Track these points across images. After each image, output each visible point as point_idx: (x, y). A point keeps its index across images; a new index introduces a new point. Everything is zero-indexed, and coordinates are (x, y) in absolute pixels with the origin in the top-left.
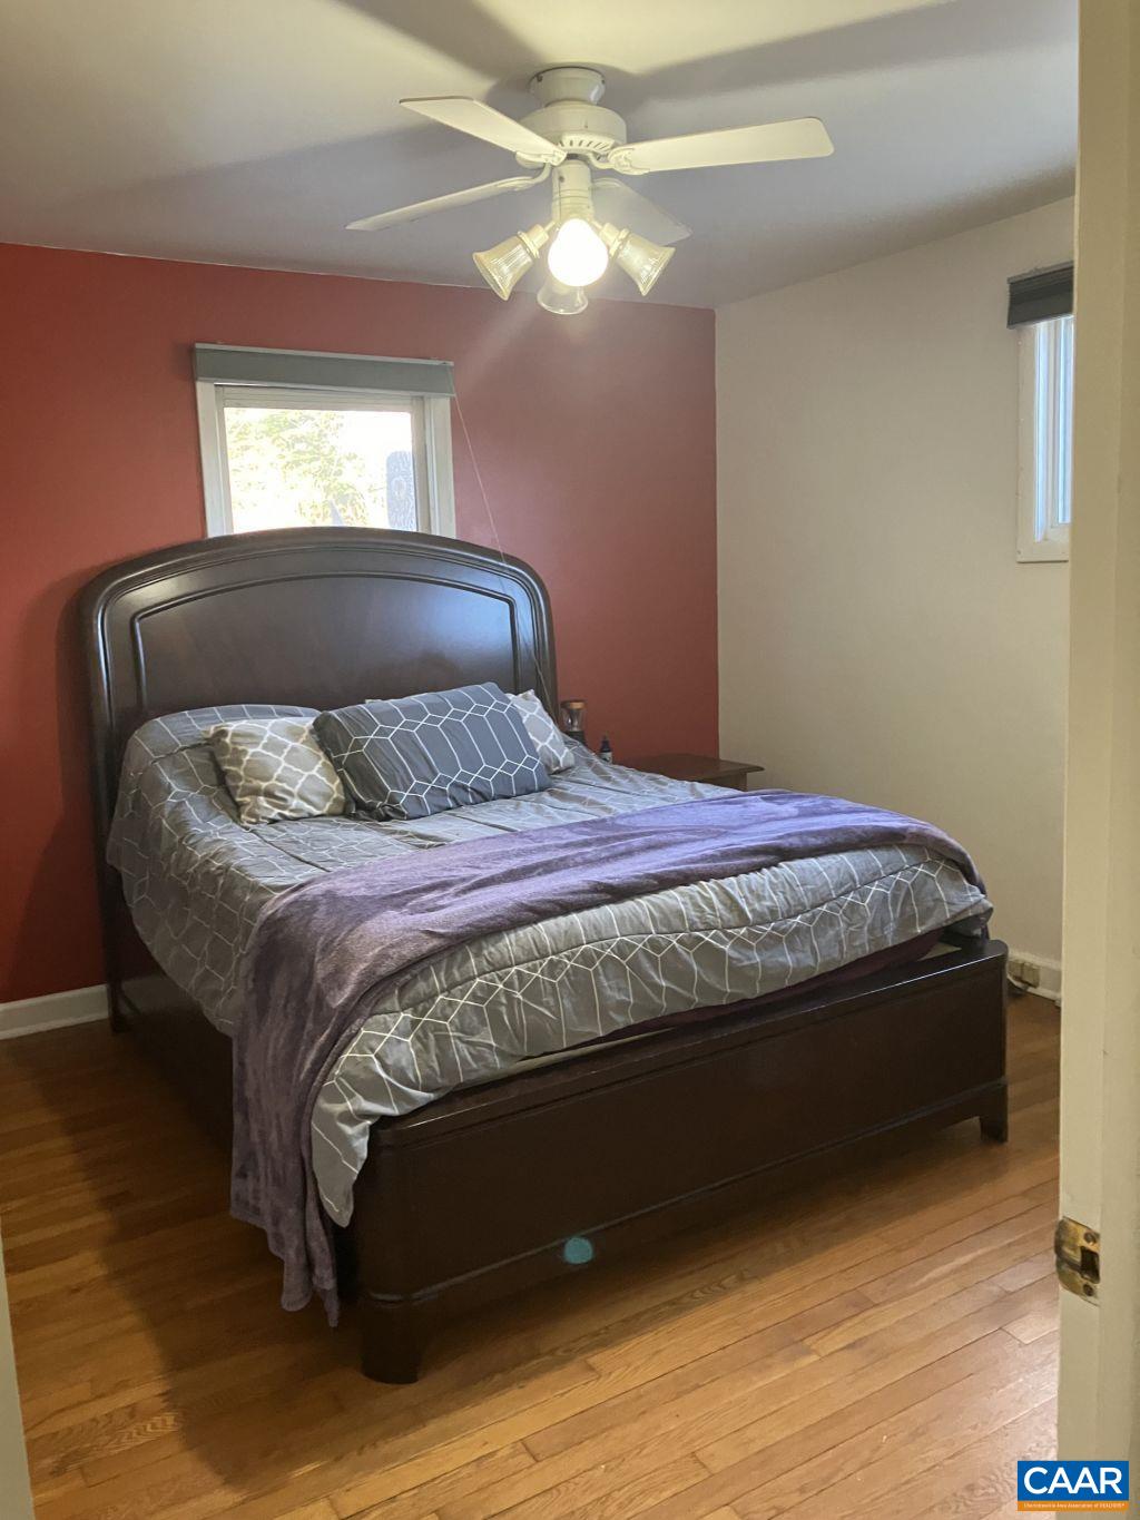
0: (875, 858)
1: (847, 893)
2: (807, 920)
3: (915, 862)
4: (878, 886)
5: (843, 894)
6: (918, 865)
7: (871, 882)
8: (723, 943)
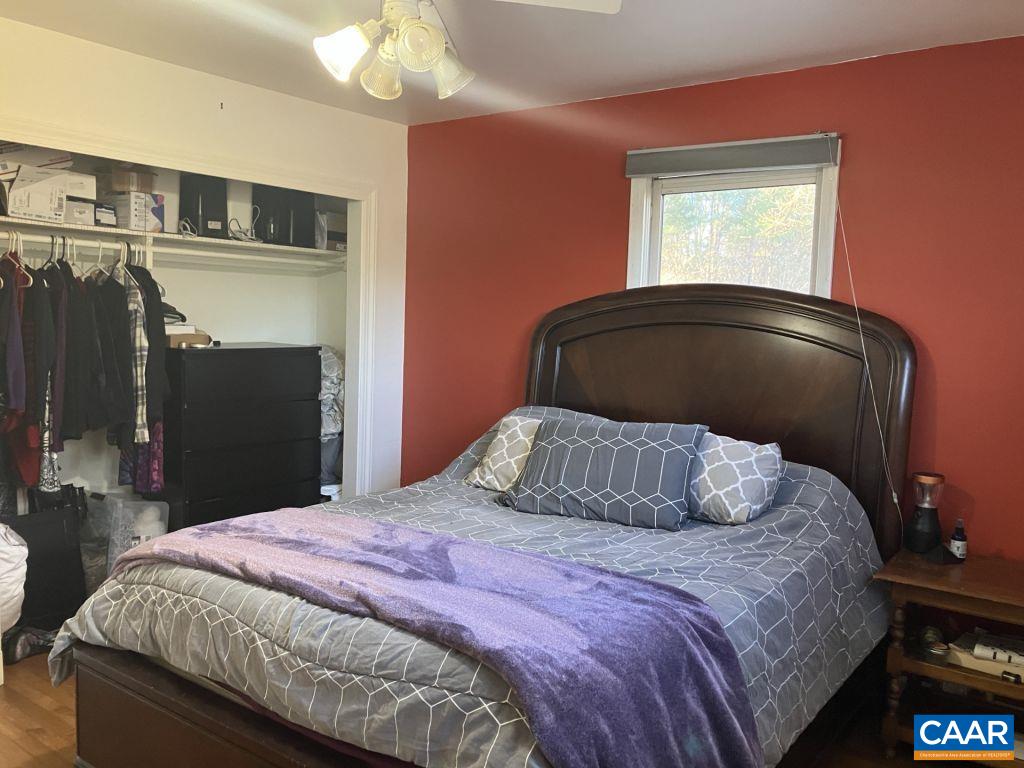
0: (444, 661)
1: (387, 678)
2: (338, 679)
3: (485, 694)
4: (422, 692)
5: (384, 677)
6: (487, 700)
7: (419, 683)
8: (267, 655)
